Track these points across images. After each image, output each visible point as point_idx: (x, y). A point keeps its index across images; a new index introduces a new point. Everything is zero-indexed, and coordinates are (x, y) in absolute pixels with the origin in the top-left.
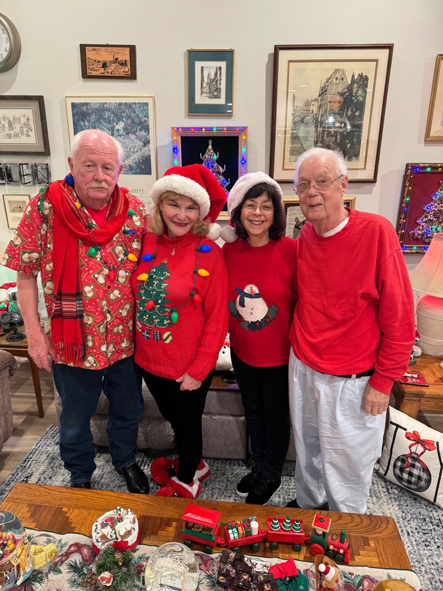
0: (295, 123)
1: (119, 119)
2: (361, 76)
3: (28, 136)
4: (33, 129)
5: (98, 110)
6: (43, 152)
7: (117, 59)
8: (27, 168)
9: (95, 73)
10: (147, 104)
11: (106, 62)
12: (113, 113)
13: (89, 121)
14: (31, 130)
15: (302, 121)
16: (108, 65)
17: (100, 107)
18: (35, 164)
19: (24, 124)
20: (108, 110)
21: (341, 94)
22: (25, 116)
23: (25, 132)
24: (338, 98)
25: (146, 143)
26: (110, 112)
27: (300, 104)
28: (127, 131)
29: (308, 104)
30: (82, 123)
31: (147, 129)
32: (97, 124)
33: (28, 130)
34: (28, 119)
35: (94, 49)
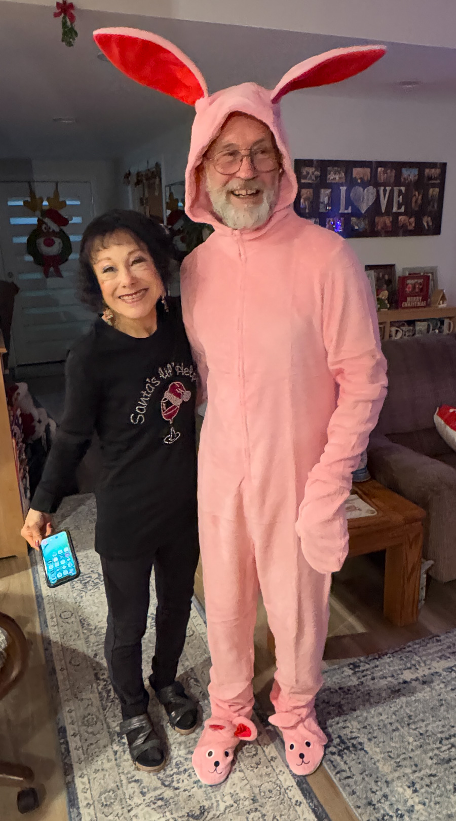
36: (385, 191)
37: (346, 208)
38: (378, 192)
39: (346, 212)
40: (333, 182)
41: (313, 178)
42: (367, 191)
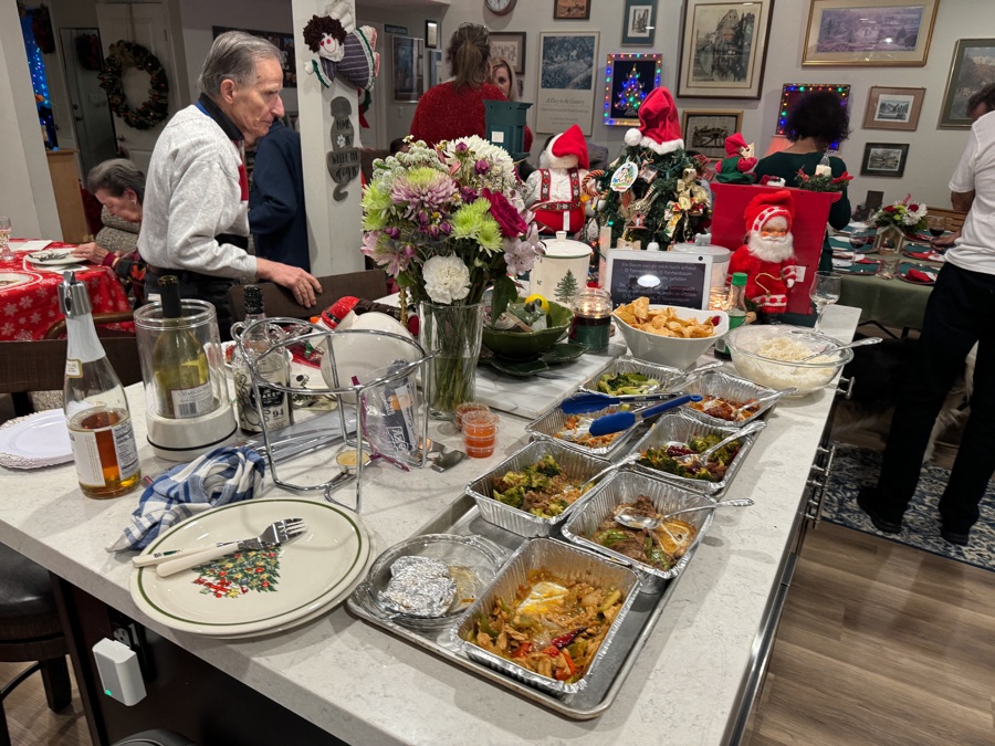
0: (698, 52)
1: (574, 48)
2: (749, 14)
4: (517, 55)
5: (561, 41)
6: (521, 72)
7: (577, 6)
9: (562, 16)
10: (593, 37)
11: (570, 8)
12: (570, 43)
13: (554, 50)
14: (515, 55)
15: (703, 49)
16: (571, 10)
17: (562, 39)
19: (512, 51)
21: (734, 29)
22: (512, 46)
24: (731, 32)
25: (590, 66)
26: (568, 43)
27: (702, 36)
28: (579, 57)
29: (708, 36)
30: (549, 51)
31: (592, 56)
33: (513, 55)
34: (514, 48)
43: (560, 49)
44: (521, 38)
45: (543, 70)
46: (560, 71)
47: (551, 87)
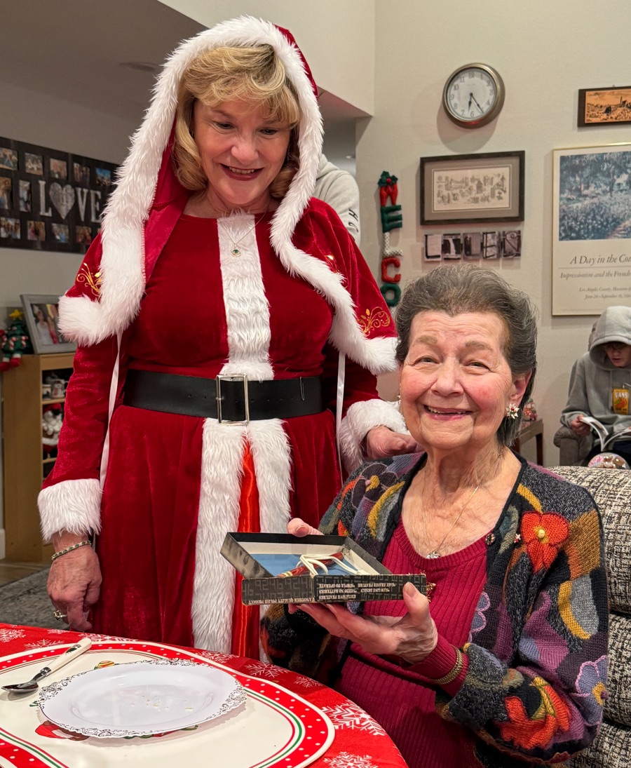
1: (622, 170)
3: (500, 198)
4: (508, 190)
5: (595, 161)
6: (517, 217)
7: (625, 102)
8: (493, 237)
9: (594, 120)
11: (610, 107)
12: (615, 164)
13: (581, 176)
14: (505, 192)
16: (612, 110)
17: (597, 158)
18: (504, 232)
19: (498, 184)
20: (608, 161)
22: (499, 175)
23: (497, 194)
26: (610, 163)
30: (572, 179)
32: (592, 178)
33: (501, 191)
34: (503, 179)
35: (597, 94)
36: (82, 193)
37: (47, 211)
38: (76, 193)
39: (47, 214)
40: (32, 172)
41: (11, 163)
42: (66, 191)
43: (593, 175)
44: (516, 161)
45: (562, 210)
46: (595, 211)
47: (579, 237)
